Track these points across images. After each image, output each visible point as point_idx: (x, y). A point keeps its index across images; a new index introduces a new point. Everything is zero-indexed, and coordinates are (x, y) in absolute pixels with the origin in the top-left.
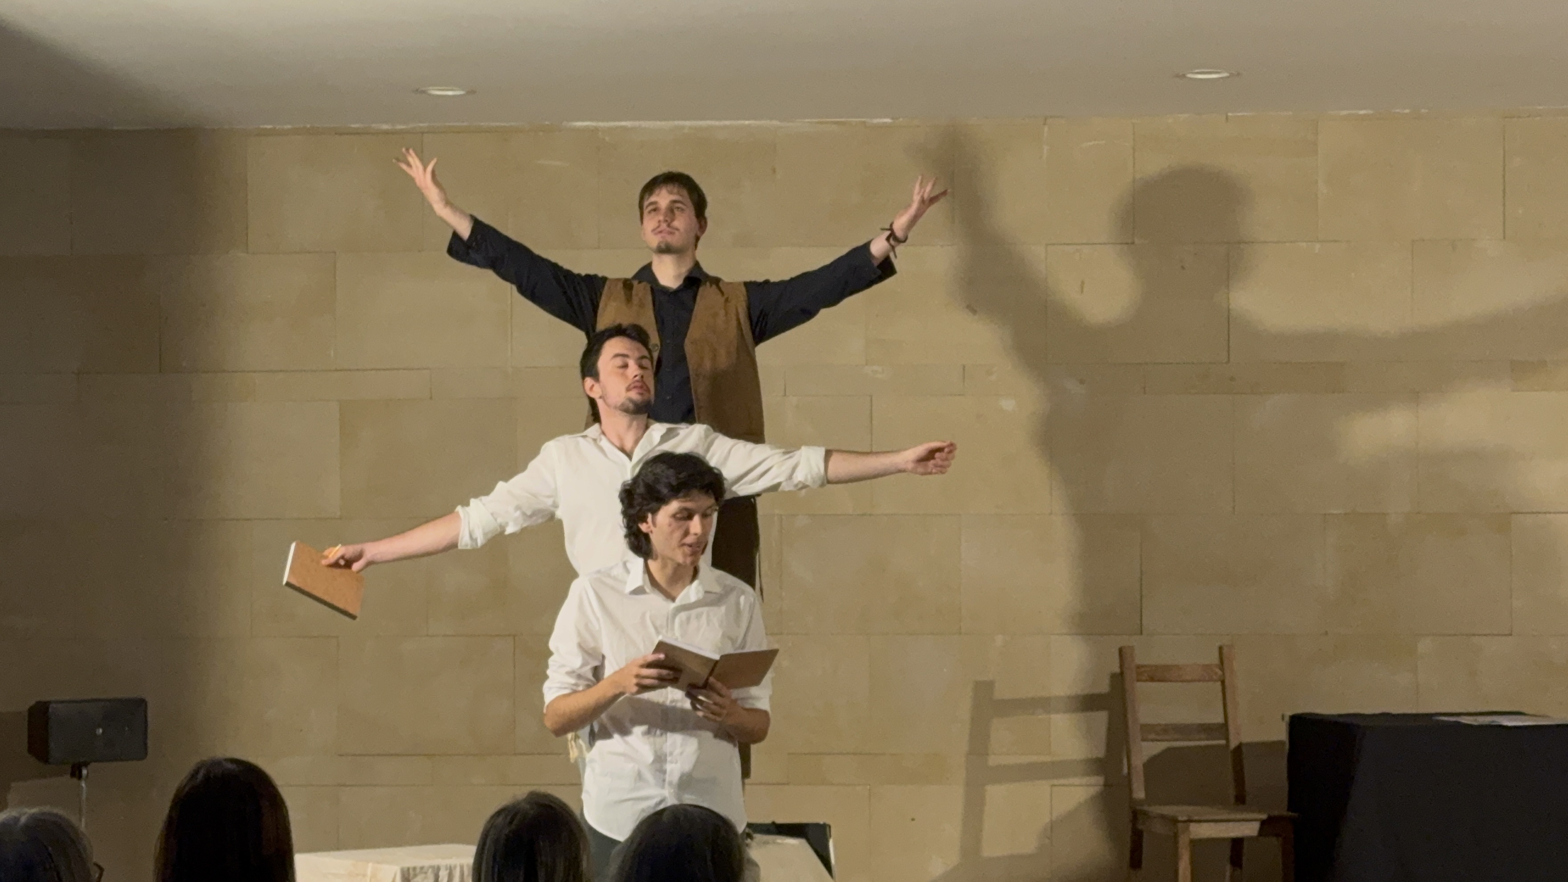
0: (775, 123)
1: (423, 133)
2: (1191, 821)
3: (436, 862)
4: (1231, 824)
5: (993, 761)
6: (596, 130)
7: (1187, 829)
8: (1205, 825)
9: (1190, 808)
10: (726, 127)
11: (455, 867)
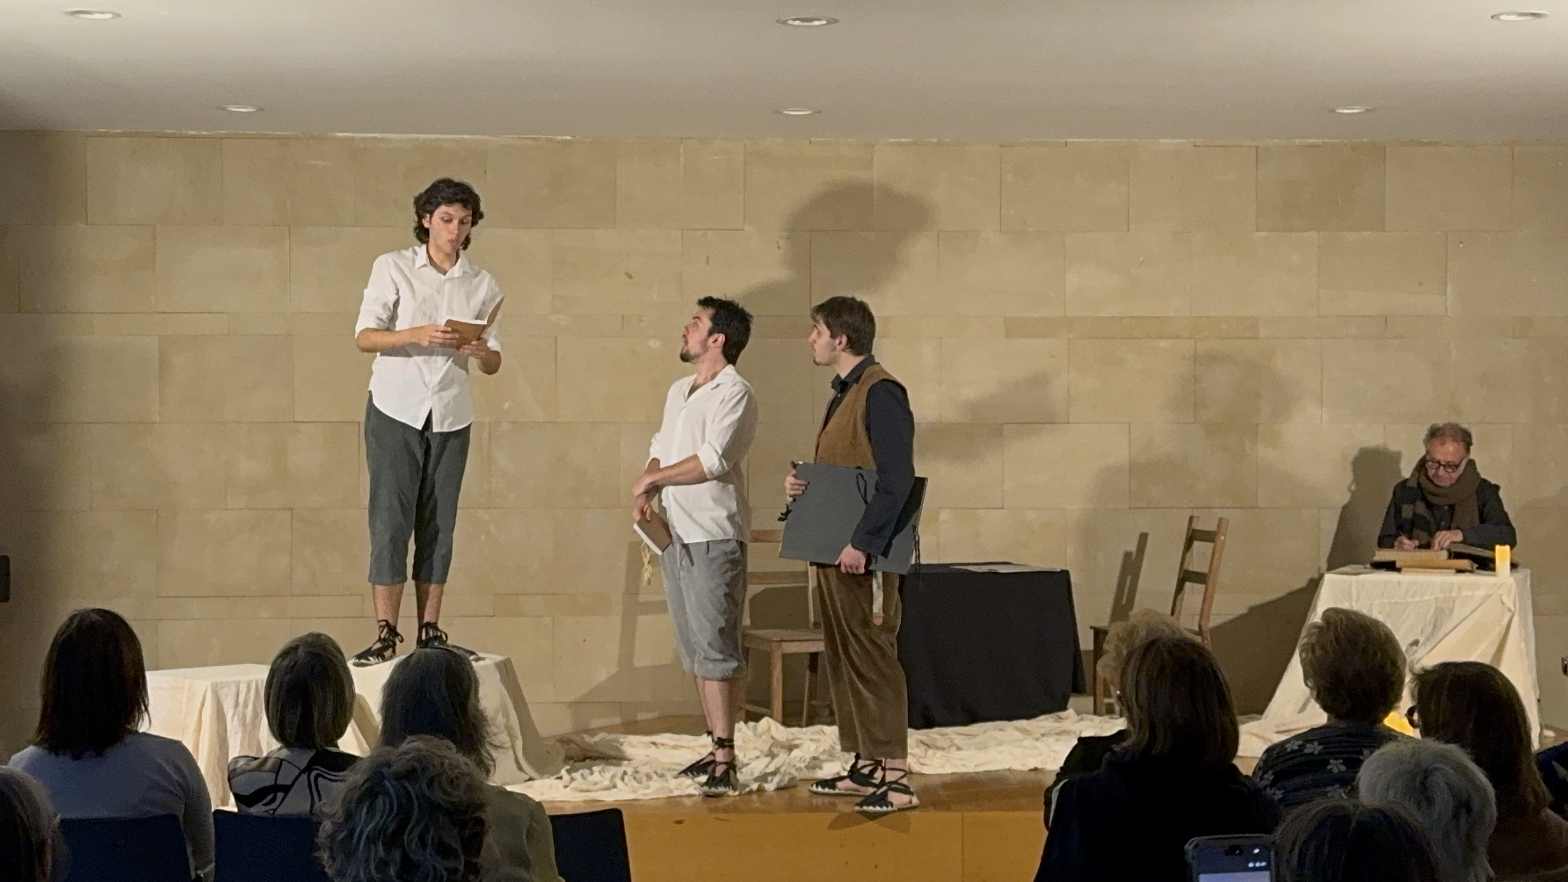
0: (486, 137)
1: (222, 138)
2: (782, 641)
3: (236, 678)
4: (810, 642)
5: (641, 599)
6: (353, 139)
7: (781, 646)
8: (793, 644)
9: (783, 632)
10: (451, 140)
11: (252, 681)
